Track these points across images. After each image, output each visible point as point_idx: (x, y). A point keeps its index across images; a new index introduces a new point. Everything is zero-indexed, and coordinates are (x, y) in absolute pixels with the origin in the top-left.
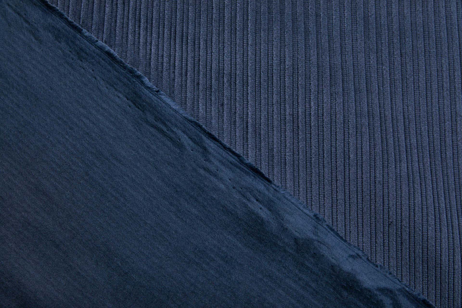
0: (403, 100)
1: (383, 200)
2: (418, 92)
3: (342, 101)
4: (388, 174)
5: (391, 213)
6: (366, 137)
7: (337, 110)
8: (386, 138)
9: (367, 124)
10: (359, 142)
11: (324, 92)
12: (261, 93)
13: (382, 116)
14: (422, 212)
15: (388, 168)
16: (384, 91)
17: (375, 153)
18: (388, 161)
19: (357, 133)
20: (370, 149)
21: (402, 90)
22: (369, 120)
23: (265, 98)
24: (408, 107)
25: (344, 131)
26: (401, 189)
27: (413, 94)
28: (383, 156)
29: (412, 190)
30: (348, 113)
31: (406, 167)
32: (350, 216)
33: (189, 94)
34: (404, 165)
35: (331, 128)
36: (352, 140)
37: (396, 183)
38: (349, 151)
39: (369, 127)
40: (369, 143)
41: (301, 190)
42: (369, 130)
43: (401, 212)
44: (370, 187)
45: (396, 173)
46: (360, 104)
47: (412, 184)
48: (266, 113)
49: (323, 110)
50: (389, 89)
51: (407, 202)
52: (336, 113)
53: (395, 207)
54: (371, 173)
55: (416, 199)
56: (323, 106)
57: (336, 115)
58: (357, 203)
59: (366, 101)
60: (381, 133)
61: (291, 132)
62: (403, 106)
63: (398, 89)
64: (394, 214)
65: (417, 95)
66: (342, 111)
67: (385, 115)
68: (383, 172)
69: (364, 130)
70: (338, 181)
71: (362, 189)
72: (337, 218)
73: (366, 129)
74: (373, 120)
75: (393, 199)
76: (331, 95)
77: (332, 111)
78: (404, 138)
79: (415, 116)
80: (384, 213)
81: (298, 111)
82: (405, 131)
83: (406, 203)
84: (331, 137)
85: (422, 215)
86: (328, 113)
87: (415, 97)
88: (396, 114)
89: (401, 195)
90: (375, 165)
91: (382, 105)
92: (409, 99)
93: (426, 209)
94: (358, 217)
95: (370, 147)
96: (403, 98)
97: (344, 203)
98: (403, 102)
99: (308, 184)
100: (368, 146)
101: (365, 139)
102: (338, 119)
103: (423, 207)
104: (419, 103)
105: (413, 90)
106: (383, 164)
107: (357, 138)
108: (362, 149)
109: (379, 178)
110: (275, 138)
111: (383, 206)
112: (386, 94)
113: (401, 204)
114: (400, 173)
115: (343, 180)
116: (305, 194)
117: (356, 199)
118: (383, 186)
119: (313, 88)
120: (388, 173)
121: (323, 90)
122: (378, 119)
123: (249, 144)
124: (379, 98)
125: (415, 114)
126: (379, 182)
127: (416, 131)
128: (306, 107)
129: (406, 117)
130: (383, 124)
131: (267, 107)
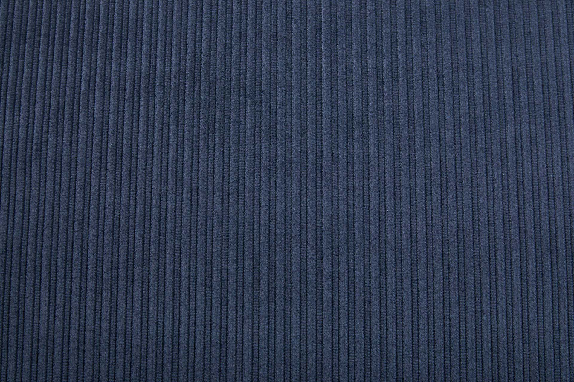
0: (511, 49)
1: (487, 170)
2: (529, 38)
3: (435, 52)
4: (491, 140)
5: (496, 185)
6: (464, 96)
7: (429, 63)
8: (489, 96)
9: (466, 79)
10: (456, 101)
11: (414, 42)
12: (337, 42)
13: (484, 69)
14: (533, 185)
15: (491, 132)
16: (488, 39)
17: (475, 115)
18: (491, 124)
19: (453, 91)
20: (469, 110)
21: (510, 36)
22: (468, 74)
23: (342, 48)
24: (517, 56)
25: (438, 88)
26: (507, 157)
27: (523, 42)
28: (485, 119)
29: (520, 159)
30: (442, 67)
31: (513, 131)
32: (447, 188)
33: (249, 44)
34: (510, 129)
35: (423, 84)
36: (448, 100)
37: (501, 151)
38: (444, 112)
39: (468, 84)
40: (469, 102)
41: (387, 157)
42: (468, 87)
43: (508, 184)
44: (471, 155)
45: (501, 138)
46: (457, 56)
47: (520, 151)
48: (344, 65)
49: (412, 63)
50: (494, 35)
51: (515, 173)
52: (428, 67)
53: (500, 178)
54: (472, 138)
55: (526, 169)
56: (412, 58)
57: (428, 69)
58: (456, 174)
59: (465, 51)
60: (483, 90)
61: (374, 88)
62: (511, 56)
63: (505, 36)
64: (500, 186)
65: (528, 42)
66: (435, 65)
67: (488, 67)
68: (485, 138)
69: (461, 87)
70: (432, 147)
71: (461, 157)
72: (431, 190)
73: (465, 85)
74: (473, 74)
75: (498, 169)
76: (422, 46)
77: (423, 65)
78: (511, 95)
79: (527, 67)
80: (487, 185)
81: (383, 64)
82: (513, 87)
83: (512, 174)
84: (422, 95)
85: (533, 188)
86: (419, 68)
87: (525, 45)
88: (502, 66)
89: (507, 165)
90: (475, 129)
91: (485, 56)
92: (518, 47)
93: (537, 181)
94: (456, 189)
95: (469, 108)
96: (511, 46)
97: (439, 173)
98: (511, 51)
99: (396, 150)
100: (467, 106)
101: (463, 98)
102: (431, 74)
103: (534, 178)
104: (531, 52)
105: (523, 37)
106: (485, 127)
107: (453, 97)
108: (459, 110)
109: (481, 144)
110: (355, 94)
111: (487, 178)
112: (490, 41)
113: (508, 176)
114: (506, 138)
115: (438, 146)
116: (392, 162)
117: (454, 168)
118: (486, 154)
119: (400, 37)
120: (491, 138)
121: (412, 40)
122: (480, 72)
123: (323, 102)
124: (481, 47)
125: (526, 65)
126: (481, 149)
127: (528, 86)
128: (392, 60)
129: (515, 69)
130: (486, 78)
131: (345, 58)
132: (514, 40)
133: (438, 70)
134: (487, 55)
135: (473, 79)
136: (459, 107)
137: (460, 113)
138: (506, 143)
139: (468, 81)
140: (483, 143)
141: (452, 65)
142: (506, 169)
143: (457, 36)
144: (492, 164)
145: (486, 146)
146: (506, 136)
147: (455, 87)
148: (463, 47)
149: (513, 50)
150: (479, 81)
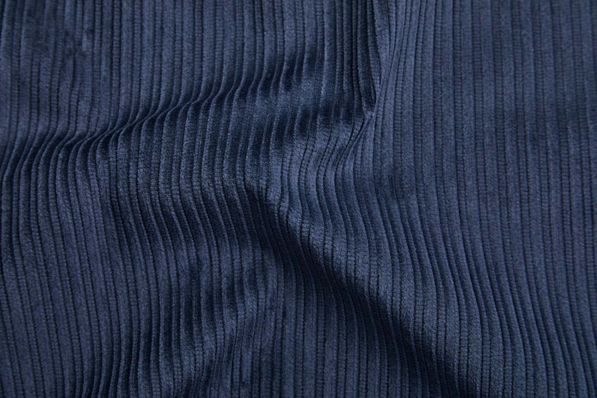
132: (561, 74)
133: (455, 118)
134: (523, 95)
135: (504, 129)
136: (485, 168)
137: (485, 176)
138: (549, 217)
139: (496, 132)
140: (518, 217)
141: (475, 111)
142: (550, 253)
143: (481, 69)
144: (531, 247)
145: (522, 222)
146: (549, 206)
147: (478, 141)
148: (490, 85)
149: (559, 87)
150: (511, 132)
